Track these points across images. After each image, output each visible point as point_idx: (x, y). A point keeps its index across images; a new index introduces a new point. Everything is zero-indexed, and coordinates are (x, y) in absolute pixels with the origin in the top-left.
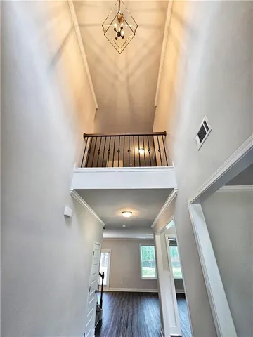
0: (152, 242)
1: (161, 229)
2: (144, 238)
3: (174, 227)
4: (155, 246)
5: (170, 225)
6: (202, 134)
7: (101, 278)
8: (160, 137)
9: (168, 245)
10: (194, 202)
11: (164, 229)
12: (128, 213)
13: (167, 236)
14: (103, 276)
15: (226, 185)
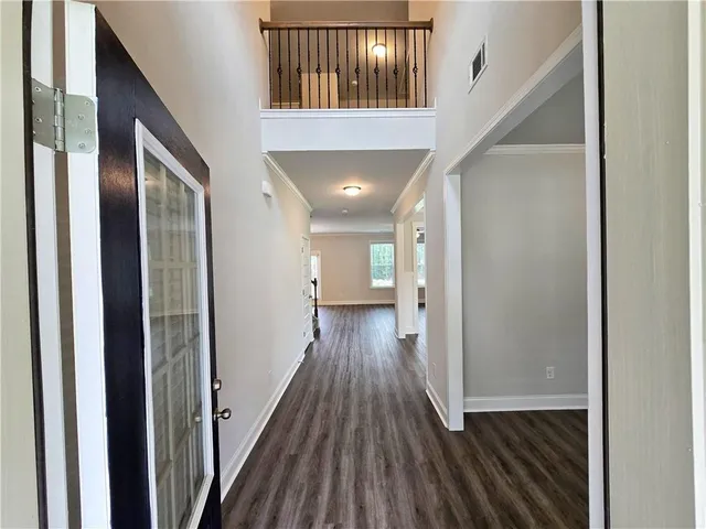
0: (390, 237)
1: (405, 212)
2: (378, 231)
3: (424, 211)
4: (395, 243)
5: (420, 206)
6: (477, 65)
7: (313, 286)
8: (420, 33)
9: (415, 241)
10: (453, 172)
11: (411, 213)
12: (354, 189)
13: (415, 227)
14: (315, 283)
15: (497, 144)
